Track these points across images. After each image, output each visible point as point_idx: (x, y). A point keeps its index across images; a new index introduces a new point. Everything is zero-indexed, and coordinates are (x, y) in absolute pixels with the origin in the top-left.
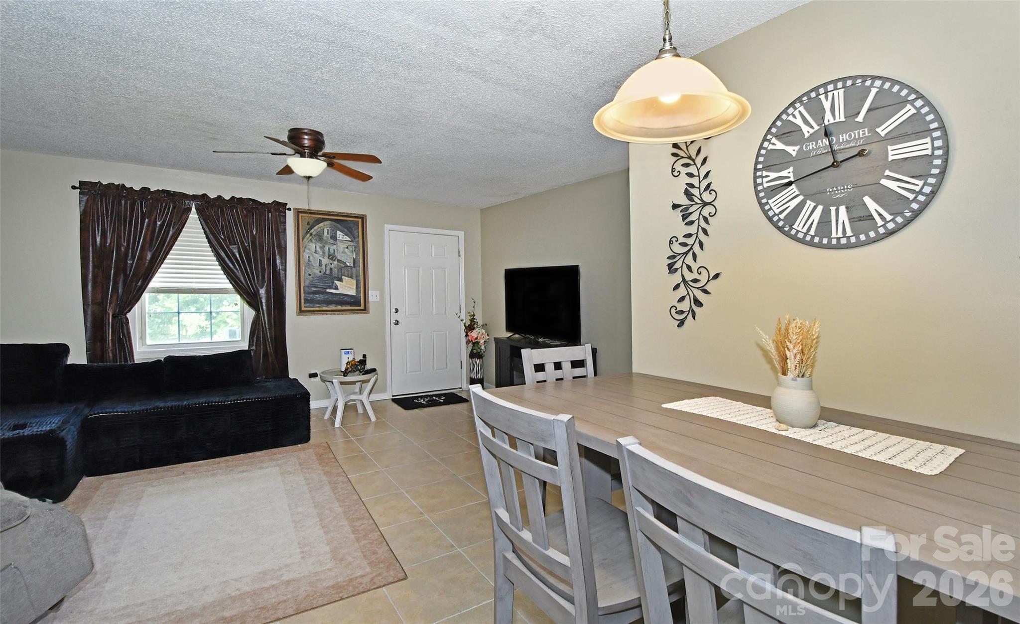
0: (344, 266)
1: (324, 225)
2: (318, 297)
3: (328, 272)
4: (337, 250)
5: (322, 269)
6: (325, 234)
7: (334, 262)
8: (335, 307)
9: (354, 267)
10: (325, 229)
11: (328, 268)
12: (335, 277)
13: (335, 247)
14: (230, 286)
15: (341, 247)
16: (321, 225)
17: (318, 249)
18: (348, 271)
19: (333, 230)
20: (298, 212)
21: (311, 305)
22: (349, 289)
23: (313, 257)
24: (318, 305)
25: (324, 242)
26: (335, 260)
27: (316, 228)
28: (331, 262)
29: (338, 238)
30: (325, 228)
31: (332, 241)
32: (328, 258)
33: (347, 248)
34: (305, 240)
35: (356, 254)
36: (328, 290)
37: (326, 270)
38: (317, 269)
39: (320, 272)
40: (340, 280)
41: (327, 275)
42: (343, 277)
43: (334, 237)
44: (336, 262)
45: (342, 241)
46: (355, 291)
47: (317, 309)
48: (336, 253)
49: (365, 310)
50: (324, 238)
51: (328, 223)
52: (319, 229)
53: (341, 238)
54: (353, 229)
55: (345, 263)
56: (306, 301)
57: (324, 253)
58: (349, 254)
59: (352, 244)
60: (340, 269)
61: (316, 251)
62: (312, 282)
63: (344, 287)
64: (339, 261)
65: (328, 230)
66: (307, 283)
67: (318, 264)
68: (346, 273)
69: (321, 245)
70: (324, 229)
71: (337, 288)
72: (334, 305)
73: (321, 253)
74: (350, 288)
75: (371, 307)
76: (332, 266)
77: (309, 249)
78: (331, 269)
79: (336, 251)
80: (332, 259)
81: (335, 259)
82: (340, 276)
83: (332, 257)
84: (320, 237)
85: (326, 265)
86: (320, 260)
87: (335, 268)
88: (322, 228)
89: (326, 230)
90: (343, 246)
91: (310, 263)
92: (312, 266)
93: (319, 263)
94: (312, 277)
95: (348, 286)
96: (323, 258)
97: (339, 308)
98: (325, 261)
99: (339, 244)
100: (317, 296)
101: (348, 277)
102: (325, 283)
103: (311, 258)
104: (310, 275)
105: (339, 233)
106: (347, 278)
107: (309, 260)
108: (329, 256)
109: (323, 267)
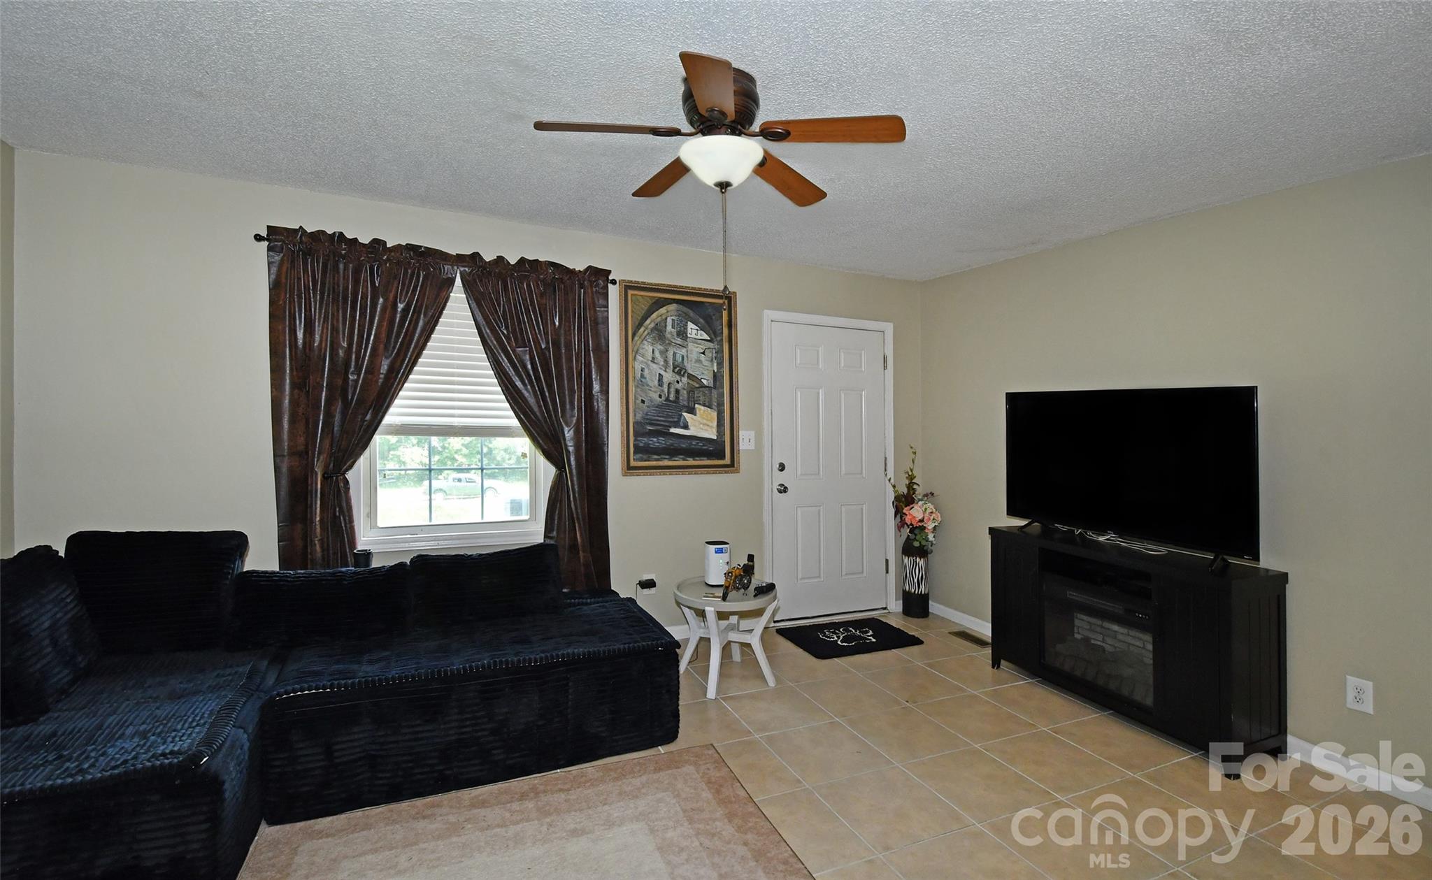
0: (697, 386)
1: (668, 312)
2: (655, 442)
3: (672, 397)
4: (687, 356)
5: (663, 391)
6: (669, 328)
7: (683, 379)
8: (684, 460)
9: (715, 387)
10: (668, 318)
11: (672, 390)
12: (684, 406)
13: (684, 350)
14: (515, 422)
15: (694, 350)
16: (663, 310)
17: (657, 354)
18: (705, 395)
19: (681, 321)
20: (628, 287)
21: (645, 457)
22: (706, 427)
23: (649, 369)
24: (656, 457)
25: (667, 342)
26: (683, 376)
27: (654, 315)
28: (678, 378)
29: (689, 335)
30: (669, 314)
31: (679, 341)
32: (673, 371)
33: (703, 353)
34: (636, 338)
35: (718, 364)
36: (673, 430)
37: (669, 392)
38: (655, 392)
39: (660, 396)
40: (692, 411)
41: (670, 401)
42: (696, 405)
43: (682, 334)
44: (685, 379)
45: (695, 341)
46: (715, 431)
47: (654, 463)
48: (686, 363)
49: (732, 466)
50: (668, 336)
51: (673, 307)
52: (659, 319)
53: (693, 336)
54: (714, 317)
55: (700, 380)
56: (638, 450)
57: (666, 361)
58: (706, 363)
59: (711, 345)
60: (691, 391)
61: (653, 358)
62: (647, 414)
63: (697, 424)
64: (690, 377)
65: (673, 320)
66: (639, 417)
67: (656, 383)
68: (701, 398)
69: (661, 347)
70: (666, 319)
71: (686, 427)
72: (682, 457)
73: (662, 363)
74: (708, 425)
75: (743, 460)
76: (679, 386)
77: (643, 356)
78: (677, 391)
79: (685, 357)
80: (679, 373)
81: (684, 373)
82: (691, 404)
83: (679, 370)
84: (659, 333)
85: (669, 384)
86: (659, 374)
87: (684, 389)
88: (664, 317)
89: (669, 321)
90: (697, 350)
91: (643, 380)
92: (648, 385)
93: (659, 380)
94: (648, 407)
95: (705, 421)
96: (665, 371)
97: (691, 462)
98: (669, 376)
99: (691, 346)
100: (655, 440)
101: (704, 405)
102: (668, 416)
103: (646, 371)
104: (643, 402)
105: (690, 325)
106: (702, 408)
107: (642, 376)
108: (674, 368)
109: (665, 386)
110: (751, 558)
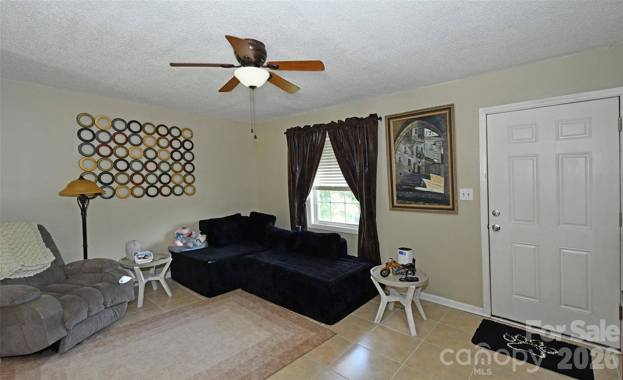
0: (431, 163)
1: (413, 126)
2: (408, 194)
3: (416, 170)
4: (424, 148)
5: (411, 168)
6: (414, 134)
7: (422, 160)
8: (424, 204)
9: (442, 163)
10: (413, 129)
11: (416, 167)
12: (423, 175)
13: (422, 145)
15: (429, 143)
16: (410, 126)
17: (407, 149)
18: (436, 168)
19: (420, 129)
20: (389, 119)
21: (402, 202)
22: (437, 187)
23: (403, 157)
24: (408, 202)
25: (412, 142)
26: (422, 159)
27: (405, 129)
28: (419, 160)
29: (425, 136)
30: (413, 127)
31: (420, 140)
32: (416, 157)
33: (434, 144)
34: (396, 143)
35: (444, 150)
36: (417, 188)
37: (414, 168)
38: (407, 169)
39: (410, 171)
40: (428, 178)
41: (415, 173)
42: (431, 174)
43: (421, 136)
44: (423, 161)
45: (429, 138)
46: (443, 189)
47: (407, 205)
48: (423, 152)
49: (453, 210)
50: (413, 138)
51: (416, 122)
52: (408, 131)
53: (428, 136)
54: (441, 122)
55: (433, 160)
56: (398, 197)
57: (412, 152)
58: (436, 150)
59: (439, 139)
60: (427, 167)
61: (405, 151)
62: (403, 180)
63: (431, 184)
64: (427, 159)
65: (416, 129)
66: (399, 181)
67: (407, 164)
68: (434, 170)
69: (409, 145)
70: (412, 129)
71: (425, 186)
72: (422, 202)
73: (410, 153)
74: (438, 185)
75: (460, 207)
76: (420, 164)
77: (400, 151)
78: (419, 167)
79: (423, 149)
80: (420, 157)
81: (423, 157)
82: (427, 174)
83: (420, 155)
84: (408, 138)
85: (414, 164)
86: (409, 159)
87: (423, 166)
88: (410, 129)
89: (414, 130)
90: (430, 143)
91: (400, 163)
92: (403, 165)
93: (409, 162)
94: (403, 176)
95: (436, 183)
96: (412, 157)
97: (427, 206)
98: (414, 160)
99: (426, 141)
100: (407, 193)
101: (435, 174)
102: (414, 181)
103: (402, 158)
104: (401, 174)
105: (426, 130)
106: (434, 175)
107: (400, 161)
108: (417, 155)
109: (412, 167)
110: (414, 260)
